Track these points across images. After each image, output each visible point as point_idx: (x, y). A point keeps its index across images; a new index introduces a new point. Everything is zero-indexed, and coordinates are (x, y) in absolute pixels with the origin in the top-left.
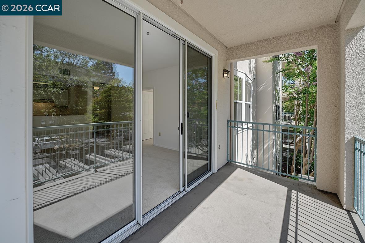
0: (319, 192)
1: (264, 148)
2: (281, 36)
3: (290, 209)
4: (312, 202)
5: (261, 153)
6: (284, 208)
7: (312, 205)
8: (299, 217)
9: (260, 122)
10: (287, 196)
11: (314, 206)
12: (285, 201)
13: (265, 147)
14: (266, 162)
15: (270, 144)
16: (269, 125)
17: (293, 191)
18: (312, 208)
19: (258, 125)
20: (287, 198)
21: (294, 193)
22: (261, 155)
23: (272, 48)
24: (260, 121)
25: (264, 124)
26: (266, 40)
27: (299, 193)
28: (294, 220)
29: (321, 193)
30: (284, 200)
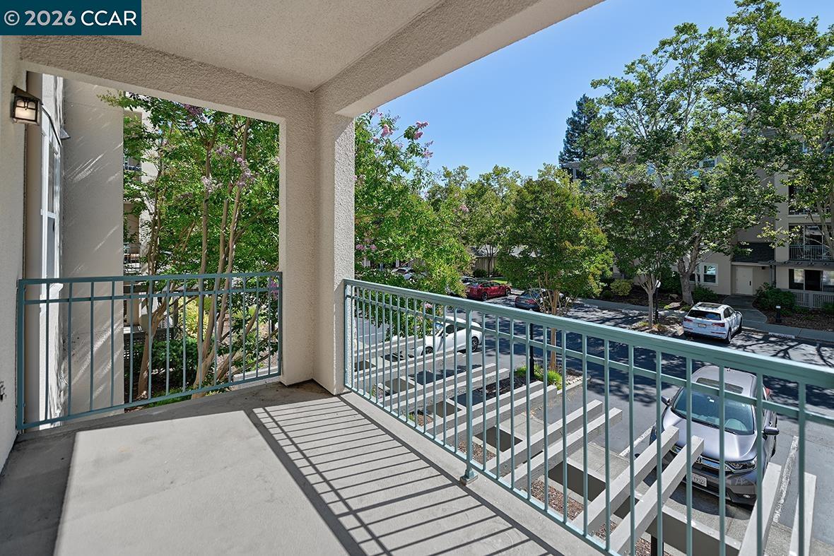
0: (291, 390)
1: (95, 349)
2: (220, 70)
3: (278, 444)
4: (295, 411)
5: (84, 368)
6: (269, 449)
7: (299, 415)
8: (302, 447)
9: (76, 276)
10: (255, 425)
11: (303, 415)
12: (260, 437)
13: (98, 345)
14: (101, 389)
15: (115, 332)
16: (114, 279)
17: (256, 411)
18: (303, 420)
19: (71, 285)
20: (258, 430)
21: (258, 411)
22: (84, 374)
23: (196, 87)
24: (80, 271)
25: (93, 280)
26: (183, 60)
27: (268, 409)
28: (299, 455)
29: (294, 390)
30: (257, 435)
